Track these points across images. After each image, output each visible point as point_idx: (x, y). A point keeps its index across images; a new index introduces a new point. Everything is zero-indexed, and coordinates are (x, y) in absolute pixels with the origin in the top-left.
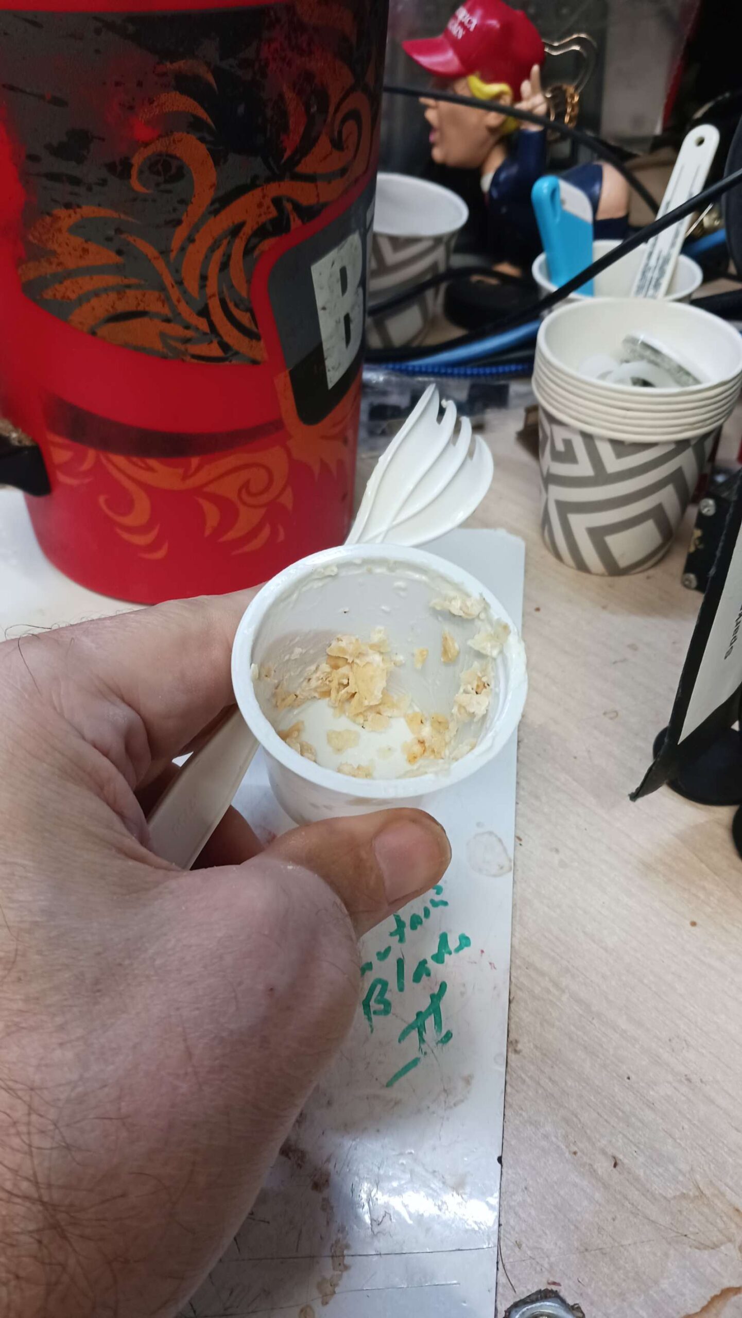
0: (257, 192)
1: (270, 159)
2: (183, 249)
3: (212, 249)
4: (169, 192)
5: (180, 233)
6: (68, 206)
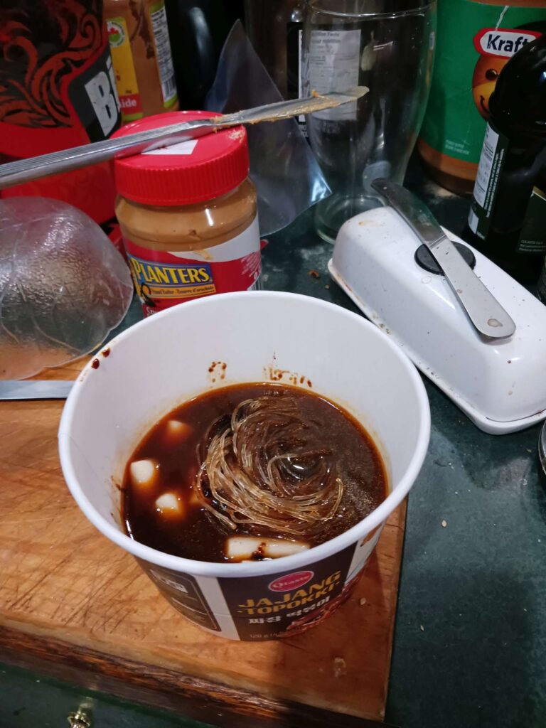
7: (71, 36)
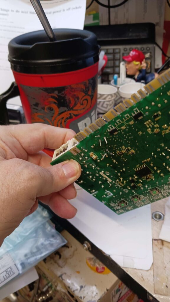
0: (66, 113)
1: (68, 108)
2: (54, 121)
3: (59, 121)
4: (51, 112)
5: (53, 119)
6: (36, 113)
7: (75, 105)
